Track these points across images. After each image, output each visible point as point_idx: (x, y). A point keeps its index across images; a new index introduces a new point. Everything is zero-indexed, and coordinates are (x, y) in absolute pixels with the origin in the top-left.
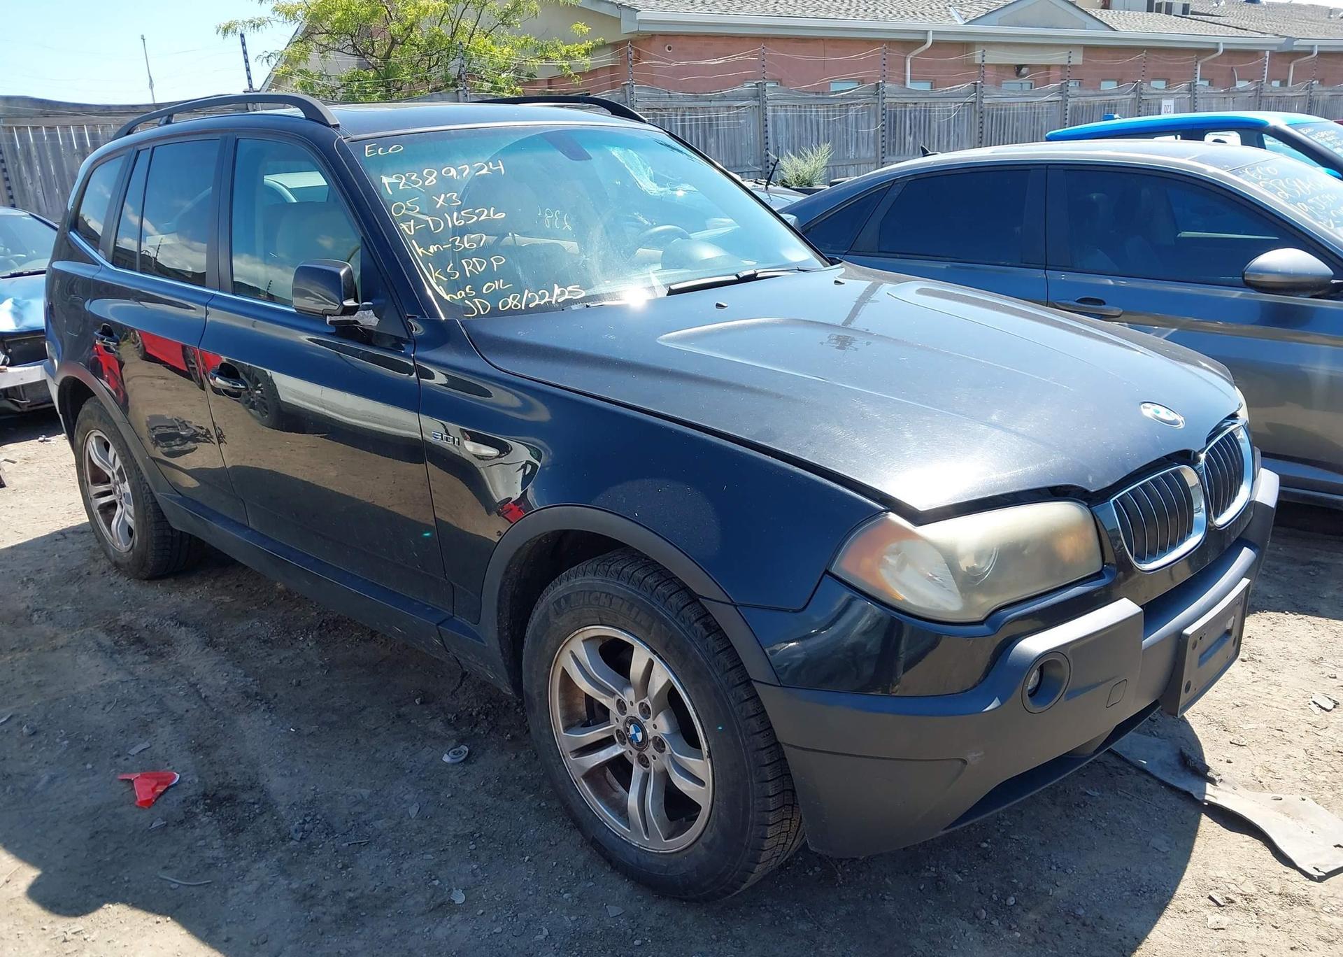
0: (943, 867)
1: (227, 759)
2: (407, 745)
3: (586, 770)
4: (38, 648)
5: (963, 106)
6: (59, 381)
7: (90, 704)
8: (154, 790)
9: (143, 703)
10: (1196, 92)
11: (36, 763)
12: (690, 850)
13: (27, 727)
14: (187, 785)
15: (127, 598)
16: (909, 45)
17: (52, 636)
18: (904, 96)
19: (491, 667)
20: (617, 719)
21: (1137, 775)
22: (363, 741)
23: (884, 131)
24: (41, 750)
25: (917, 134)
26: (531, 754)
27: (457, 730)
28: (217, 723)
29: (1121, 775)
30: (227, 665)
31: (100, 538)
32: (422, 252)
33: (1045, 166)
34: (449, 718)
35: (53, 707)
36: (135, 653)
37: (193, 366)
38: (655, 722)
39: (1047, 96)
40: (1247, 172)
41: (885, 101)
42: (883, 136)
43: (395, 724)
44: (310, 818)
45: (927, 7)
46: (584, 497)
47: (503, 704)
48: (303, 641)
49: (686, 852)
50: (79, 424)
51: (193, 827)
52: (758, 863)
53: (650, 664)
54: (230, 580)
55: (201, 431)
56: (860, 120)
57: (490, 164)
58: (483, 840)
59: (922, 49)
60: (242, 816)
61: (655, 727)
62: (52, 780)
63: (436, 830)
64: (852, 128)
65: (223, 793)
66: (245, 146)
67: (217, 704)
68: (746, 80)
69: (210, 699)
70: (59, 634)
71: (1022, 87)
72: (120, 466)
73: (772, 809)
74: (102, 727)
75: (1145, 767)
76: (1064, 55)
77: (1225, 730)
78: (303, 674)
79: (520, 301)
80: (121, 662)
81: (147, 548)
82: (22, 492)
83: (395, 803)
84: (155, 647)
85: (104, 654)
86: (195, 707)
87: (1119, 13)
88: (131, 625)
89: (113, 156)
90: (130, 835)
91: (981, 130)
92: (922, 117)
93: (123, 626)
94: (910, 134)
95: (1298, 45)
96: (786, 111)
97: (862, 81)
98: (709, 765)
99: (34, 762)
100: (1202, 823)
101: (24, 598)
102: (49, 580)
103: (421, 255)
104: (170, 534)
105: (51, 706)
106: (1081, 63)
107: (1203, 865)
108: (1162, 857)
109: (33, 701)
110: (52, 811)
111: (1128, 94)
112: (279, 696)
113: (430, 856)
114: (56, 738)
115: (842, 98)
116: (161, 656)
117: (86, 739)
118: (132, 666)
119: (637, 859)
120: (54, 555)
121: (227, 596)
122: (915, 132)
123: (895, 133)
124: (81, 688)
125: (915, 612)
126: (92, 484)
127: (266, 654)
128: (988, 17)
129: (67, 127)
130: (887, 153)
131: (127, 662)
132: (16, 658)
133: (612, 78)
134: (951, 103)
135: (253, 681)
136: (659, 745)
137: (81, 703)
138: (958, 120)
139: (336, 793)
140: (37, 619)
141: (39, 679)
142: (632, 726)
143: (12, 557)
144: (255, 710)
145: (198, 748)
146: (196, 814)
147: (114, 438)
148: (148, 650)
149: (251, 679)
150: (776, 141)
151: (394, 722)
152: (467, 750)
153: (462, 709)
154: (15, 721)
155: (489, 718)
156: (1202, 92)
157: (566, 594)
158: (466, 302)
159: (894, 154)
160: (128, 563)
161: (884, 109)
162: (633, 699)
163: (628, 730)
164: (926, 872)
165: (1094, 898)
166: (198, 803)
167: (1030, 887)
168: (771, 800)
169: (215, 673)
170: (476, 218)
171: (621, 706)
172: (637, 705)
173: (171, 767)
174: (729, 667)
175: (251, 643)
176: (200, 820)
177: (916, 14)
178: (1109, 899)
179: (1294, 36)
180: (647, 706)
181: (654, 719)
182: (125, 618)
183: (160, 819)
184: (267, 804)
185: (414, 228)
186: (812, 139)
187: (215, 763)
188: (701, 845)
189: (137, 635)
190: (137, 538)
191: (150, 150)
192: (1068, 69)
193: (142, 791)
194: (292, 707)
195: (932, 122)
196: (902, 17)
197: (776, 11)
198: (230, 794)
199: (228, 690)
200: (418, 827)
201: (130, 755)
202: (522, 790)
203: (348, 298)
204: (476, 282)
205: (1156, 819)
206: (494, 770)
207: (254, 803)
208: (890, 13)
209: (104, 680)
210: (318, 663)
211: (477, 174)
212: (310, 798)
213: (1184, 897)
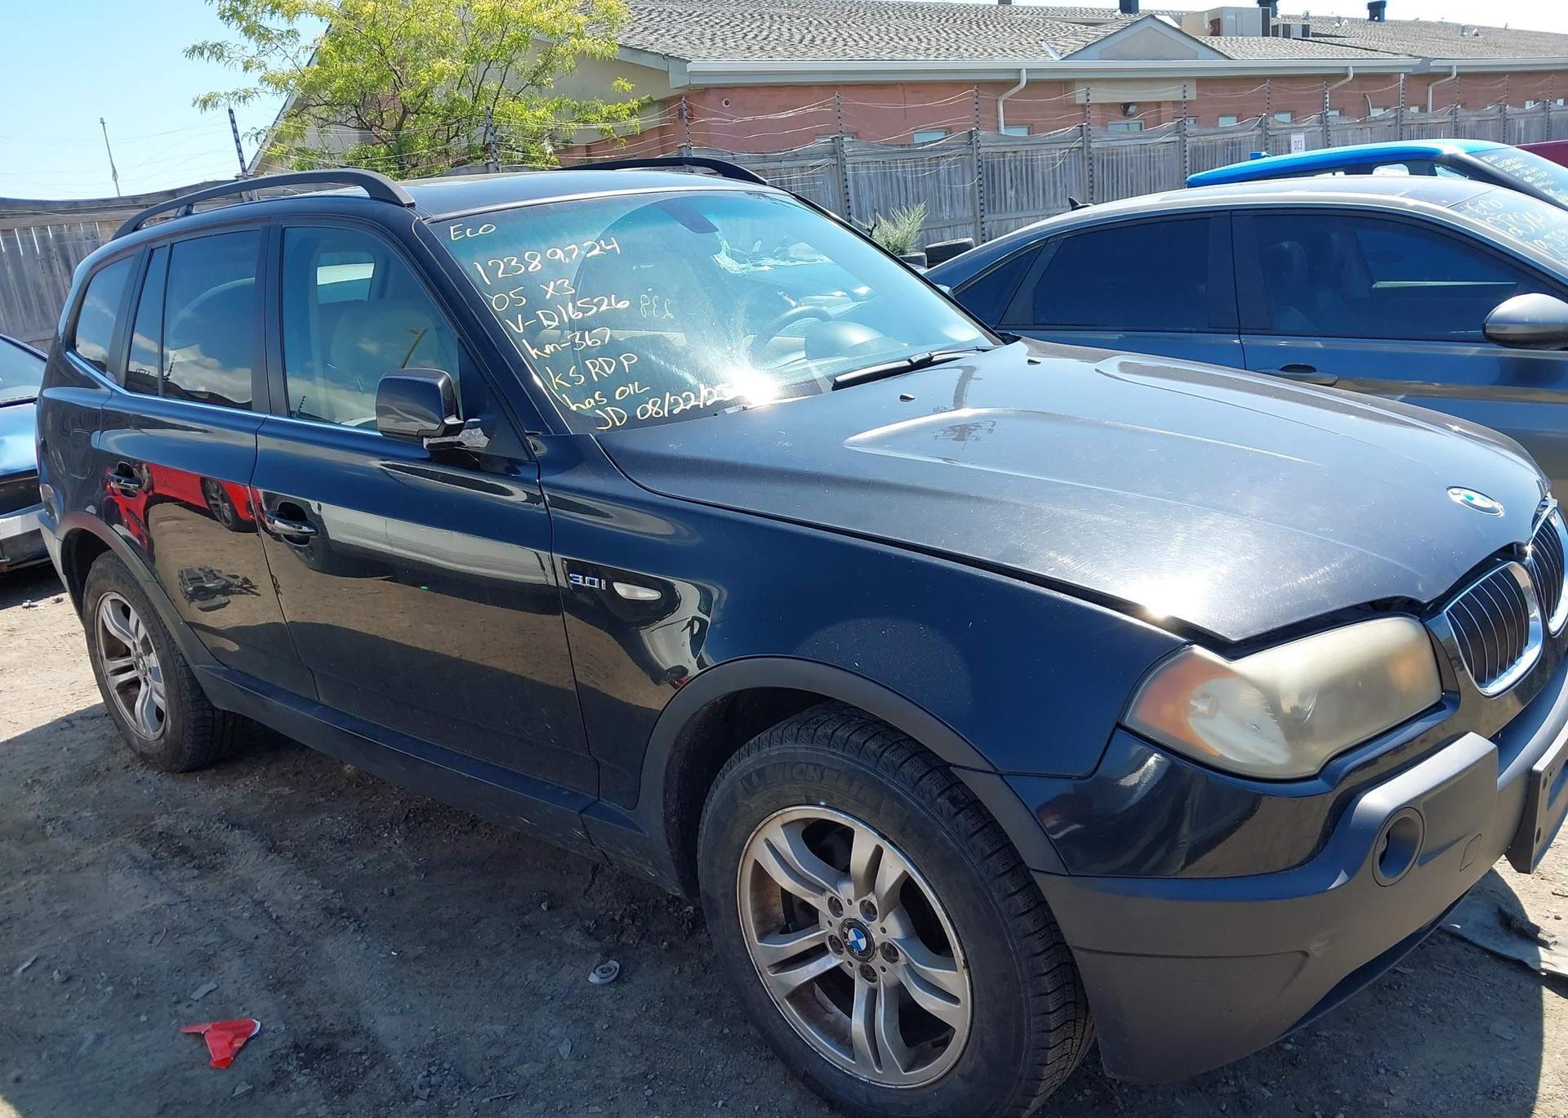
0: (1244, 1078)
1: (318, 997)
2: (540, 963)
3: (791, 990)
4: (58, 869)
5: (1070, 151)
6: (62, 534)
7: (134, 937)
8: (231, 1044)
9: (200, 931)
10: (1329, 124)
11: (76, 1019)
12: (943, 1082)
13: (59, 972)
14: (272, 1035)
15: (161, 797)
16: (1000, 85)
17: (73, 851)
18: (1001, 144)
19: (653, 862)
20: (829, 922)
21: (1453, 943)
22: (484, 962)
23: (981, 185)
24: (79, 1001)
25: (1020, 187)
26: (698, 966)
27: (600, 941)
28: (297, 951)
29: (1433, 944)
30: (298, 875)
31: (121, 726)
32: (536, 354)
33: (1229, 213)
34: (587, 925)
35: (87, 944)
36: (181, 867)
37: (215, 502)
38: (884, 925)
39: (1162, 136)
40: (1469, 207)
41: (980, 151)
42: (981, 192)
43: (521, 937)
44: (436, 1068)
45: (1016, 43)
46: (785, 646)
47: (650, 903)
48: (389, 838)
49: (936, 1087)
50: (89, 587)
51: (288, 1090)
52: (1034, 1096)
53: (878, 853)
54: (285, 766)
55: (235, 582)
56: (953, 174)
57: (602, 242)
58: (661, 1083)
59: (1016, 90)
60: (348, 1071)
61: (884, 930)
62: (99, 1038)
63: (597, 1073)
64: (945, 184)
65: (320, 1043)
66: (293, 236)
67: (293, 926)
68: (817, 135)
69: (283, 919)
70: (81, 849)
71: (1128, 128)
72: (145, 635)
73: (1052, 1028)
74: (153, 966)
75: (1459, 933)
76: (1178, 89)
77: (1542, 879)
78: (395, 881)
79: (662, 407)
80: (164, 879)
81: (183, 735)
82: (11, 672)
83: (540, 1041)
84: (204, 858)
85: (141, 870)
86: (266, 931)
87: (1232, 39)
88: (170, 832)
89: (119, 257)
90: (208, 1106)
91: (1091, 179)
92: (1024, 168)
93: (161, 833)
94: (1012, 187)
95: (1435, 66)
96: (868, 168)
97: (949, 131)
98: (967, 978)
99: (73, 1018)
100: (1545, 998)
101: (31, 806)
102: (59, 779)
103: (536, 357)
104: (211, 715)
105: (84, 942)
106: (1195, 98)
107: (1561, 1054)
108: (1508, 1046)
109: (60, 938)
110: (105, 1080)
111: (1253, 130)
112: (369, 910)
113: (597, 1109)
114: (96, 984)
115: (932, 150)
116: (214, 868)
117: (135, 983)
118: (179, 884)
119: (868, 1097)
120: (62, 748)
121: (285, 787)
122: (1017, 185)
123: (994, 188)
124: (118, 917)
125: (1236, 770)
126: (107, 658)
127: (344, 857)
128: (1087, 50)
129: (27, 229)
130: (986, 211)
131: (172, 879)
132: (32, 883)
133: (662, 141)
134: (1056, 149)
135: (334, 893)
136: (890, 952)
137: (121, 936)
138: (1065, 169)
139: (463, 1032)
140: (51, 831)
141: (65, 908)
142: (852, 930)
143: (9, 755)
144: (343, 930)
145: (277, 986)
146: (289, 1073)
147: (136, 599)
148: (196, 862)
149: (332, 891)
150: (859, 205)
151: (519, 935)
152: (618, 966)
153: (600, 912)
154: (43, 964)
155: (636, 922)
156: (1335, 124)
157: (758, 767)
158: (597, 411)
159: (994, 212)
160: (159, 754)
161: (979, 160)
162: (852, 896)
163: (846, 936)
164: (1223, 1086)
165: (1441, 1107)
166: (289, 1058)
167: (1359, 1099)
168: (1051, 1016)
169: (285, 886)
170: (595, 309)
171: (835, 906)
172: (857, 904)
173: (249, 1012)
174: (989, 852)
175: (325, 845)
176: (295, 1080)
177: (1005, 51)
178: (1459, 1107)
179: (1430, 56)
180: (872, 905)
181: (882, 921)
182: (161, 823)
183: (243, 1082)
184: (377, 1054)
185: (523, 325)
186: (900, 199)
187: (303, 1003)
188: (957, 1077)
189: (181, 844)
190: (170, 722)
191: (168, 247)
192: (1184, 105)
193: (216, 1046)
194: (388, 924)
195: (1035, 173)
196: (990, 54)
197: (846, 54)
198: (329, 1044)
199: (304, 906)
200: (575, 1071)
201: (193, 999)
202: (697, 1014)
203: (449, 415)
204: (606, 387)
205: (1489, 997)
206: (655, 990)
207: (361, 1053)
208: (976, 51)
209: (146, 904)
210: (412, 865)
211: (588, 255)
212: (429, 1041)
213: (1551, 1097)
